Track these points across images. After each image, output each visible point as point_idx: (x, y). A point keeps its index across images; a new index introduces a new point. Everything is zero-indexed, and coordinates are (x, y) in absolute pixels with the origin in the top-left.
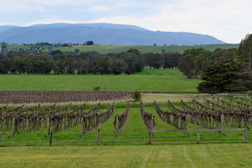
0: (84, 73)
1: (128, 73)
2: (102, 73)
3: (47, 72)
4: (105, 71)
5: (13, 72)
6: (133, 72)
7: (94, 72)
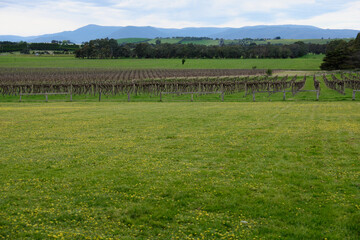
0: (262, 57)
1: (292, 57)
2: (274, 57)
3: (238, 57)
4: (276, 56)
5: (217, 57)
6: (296, 57)
7: (269, 57)
